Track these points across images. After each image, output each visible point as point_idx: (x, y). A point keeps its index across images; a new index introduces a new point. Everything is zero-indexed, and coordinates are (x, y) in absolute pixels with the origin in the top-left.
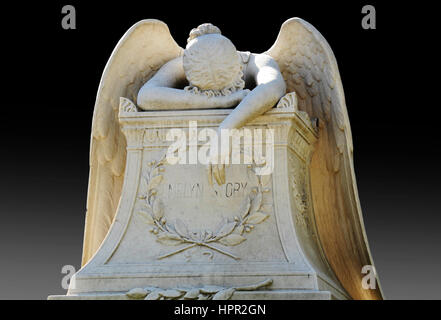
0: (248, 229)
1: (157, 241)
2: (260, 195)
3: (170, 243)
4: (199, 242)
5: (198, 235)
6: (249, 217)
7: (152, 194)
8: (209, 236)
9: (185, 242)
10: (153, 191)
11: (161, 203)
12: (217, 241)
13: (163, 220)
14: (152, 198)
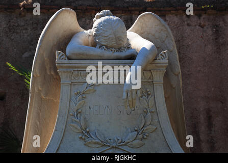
0: (145, 137)
1: (85, 145)
2: (149, 114)
3: (94, 146)
4: (114, 145)
5: (112, 141)
6: (145, 129)
7: (78, 113)
8: (120, 141)
9: (104, 145)
10: (79, 111)
11: (85, 119)
12: (125, 145)
13: (87, 130)
14: (79, 115)
